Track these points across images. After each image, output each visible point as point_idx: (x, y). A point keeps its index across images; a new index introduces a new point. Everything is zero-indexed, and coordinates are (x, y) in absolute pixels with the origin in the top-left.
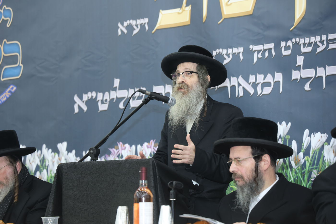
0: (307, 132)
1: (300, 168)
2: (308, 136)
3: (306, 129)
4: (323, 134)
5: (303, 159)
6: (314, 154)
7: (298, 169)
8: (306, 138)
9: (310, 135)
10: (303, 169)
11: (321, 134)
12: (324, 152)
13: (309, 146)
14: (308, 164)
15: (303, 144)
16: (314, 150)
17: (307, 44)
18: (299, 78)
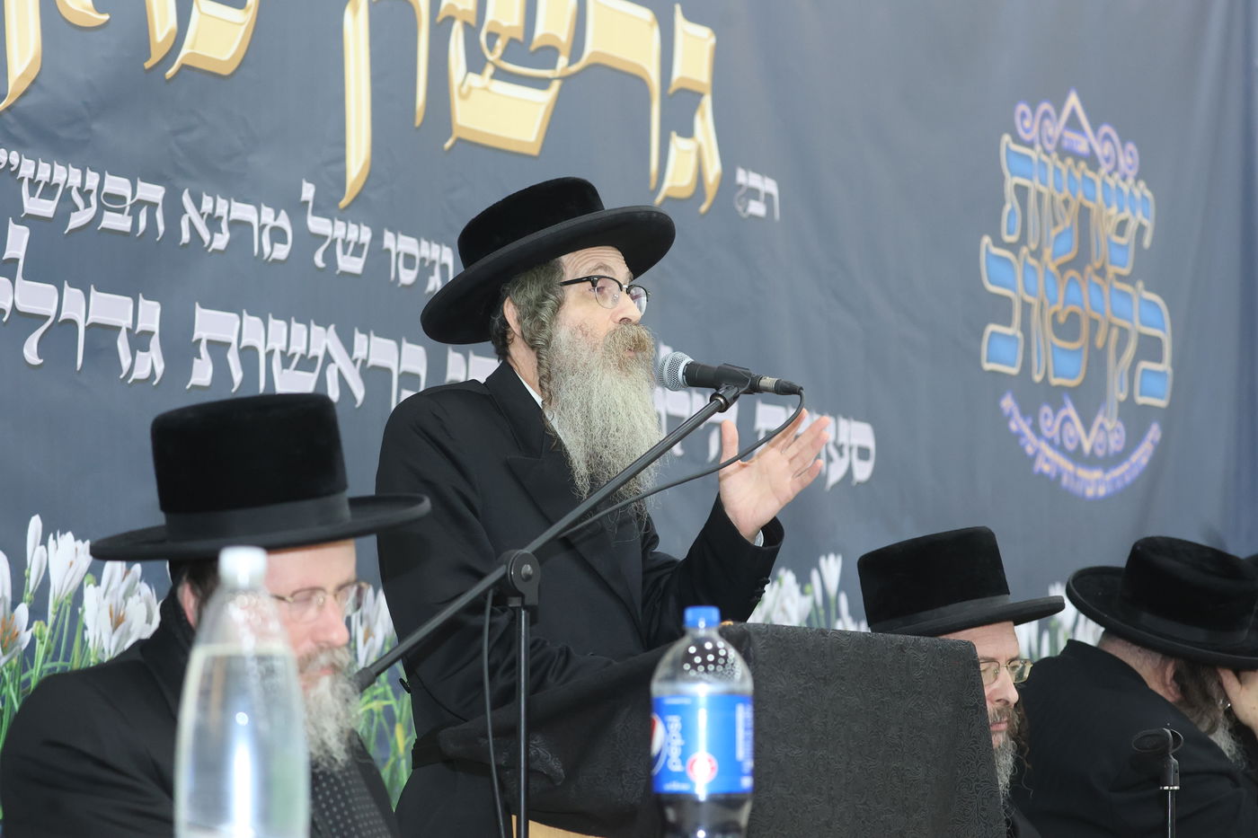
0: (35, 524)
1: (17, 665)
2: (41, 544)
3: (34, 515)
4: (80, 542)
5: (27, 629)
6: (58, 614)
7: (11, 670)
8: (34, 550)
9: (44, 542)
10: (25, 669)
11: (76, 539)
12: (83, 611)
13: (45, 583)
14: (40, 650)
15: (27, 572)
16: (58, 597)
17: (42, 185)
18: (8, 307)
